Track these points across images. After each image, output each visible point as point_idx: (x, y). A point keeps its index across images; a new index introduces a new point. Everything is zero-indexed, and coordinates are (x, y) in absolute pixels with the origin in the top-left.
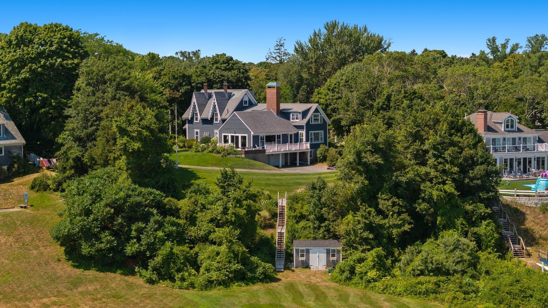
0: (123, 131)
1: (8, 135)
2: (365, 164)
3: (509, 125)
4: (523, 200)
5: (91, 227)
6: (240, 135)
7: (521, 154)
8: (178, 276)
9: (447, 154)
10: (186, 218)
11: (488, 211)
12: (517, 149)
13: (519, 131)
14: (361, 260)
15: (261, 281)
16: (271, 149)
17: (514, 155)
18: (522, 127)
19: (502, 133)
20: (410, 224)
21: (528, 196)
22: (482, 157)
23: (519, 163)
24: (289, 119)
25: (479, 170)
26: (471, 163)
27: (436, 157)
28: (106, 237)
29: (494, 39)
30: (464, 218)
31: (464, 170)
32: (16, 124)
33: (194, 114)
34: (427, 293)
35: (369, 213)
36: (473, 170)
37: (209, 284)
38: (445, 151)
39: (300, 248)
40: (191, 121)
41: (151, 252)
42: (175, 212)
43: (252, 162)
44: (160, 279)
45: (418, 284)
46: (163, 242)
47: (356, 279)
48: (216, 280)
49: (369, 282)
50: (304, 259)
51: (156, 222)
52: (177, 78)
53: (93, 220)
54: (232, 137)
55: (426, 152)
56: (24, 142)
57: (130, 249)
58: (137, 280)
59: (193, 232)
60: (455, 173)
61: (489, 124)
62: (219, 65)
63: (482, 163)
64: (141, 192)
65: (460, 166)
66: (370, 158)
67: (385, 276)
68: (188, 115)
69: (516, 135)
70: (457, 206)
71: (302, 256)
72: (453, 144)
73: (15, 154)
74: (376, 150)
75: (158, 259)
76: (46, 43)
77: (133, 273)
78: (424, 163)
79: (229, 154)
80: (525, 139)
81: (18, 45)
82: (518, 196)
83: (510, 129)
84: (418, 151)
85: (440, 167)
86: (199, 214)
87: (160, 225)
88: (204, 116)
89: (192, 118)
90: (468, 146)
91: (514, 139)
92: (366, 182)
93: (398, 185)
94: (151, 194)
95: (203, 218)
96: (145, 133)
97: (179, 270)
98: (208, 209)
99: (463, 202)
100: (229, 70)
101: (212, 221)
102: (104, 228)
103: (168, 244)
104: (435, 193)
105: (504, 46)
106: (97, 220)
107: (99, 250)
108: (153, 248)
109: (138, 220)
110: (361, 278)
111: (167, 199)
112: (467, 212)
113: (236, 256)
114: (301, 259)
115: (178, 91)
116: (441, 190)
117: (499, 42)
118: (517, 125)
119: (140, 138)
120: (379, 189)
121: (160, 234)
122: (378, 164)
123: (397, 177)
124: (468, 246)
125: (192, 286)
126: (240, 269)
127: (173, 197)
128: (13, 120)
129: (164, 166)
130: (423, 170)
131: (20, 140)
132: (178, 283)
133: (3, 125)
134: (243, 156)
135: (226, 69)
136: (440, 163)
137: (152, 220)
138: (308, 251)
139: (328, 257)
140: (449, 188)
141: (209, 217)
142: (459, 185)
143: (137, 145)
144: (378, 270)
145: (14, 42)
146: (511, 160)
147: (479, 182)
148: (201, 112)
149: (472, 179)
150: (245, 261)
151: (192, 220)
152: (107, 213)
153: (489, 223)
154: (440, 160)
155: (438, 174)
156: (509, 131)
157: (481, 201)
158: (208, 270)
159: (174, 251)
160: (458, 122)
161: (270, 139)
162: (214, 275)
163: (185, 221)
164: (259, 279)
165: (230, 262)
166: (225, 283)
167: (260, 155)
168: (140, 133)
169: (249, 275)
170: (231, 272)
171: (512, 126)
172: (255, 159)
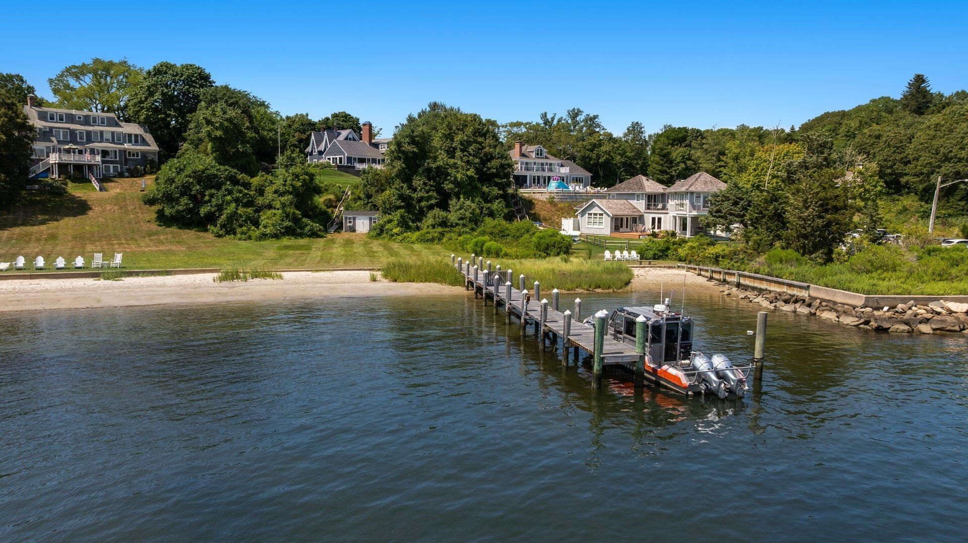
0: (208, 122)
1: (144, 142)
2: (403, 152)
3: (539, 154)
4: (537, 196)
5: (172, 193)
6: (338, 157)
7: (547, 174)
8: (239, 230)
9: (471, 149)
10: (256, 191)
11: (500, 192)
12: (543, 170)
13: (546, 158)
14: (390, 221)
15: (310, 236)
16: (359, 166)
17: (540, 174)
18: (548, 156)
19: (533, 159)
20: (436, 199)
21: (542, 193)
22: (499, 154)
23: (545, 180)
24: (378, 148)
25: (495, 163)
26: (489, 158)
27: (462, 151)
28: (184, 200)
29: (546, 113)
30: (482, 197)
31: (484, 162)
32: (154, 137)
33: (313, 147)
34: (432, 240)
35: (402, 187)
36: (491, 162)
37: (264, 237)
38: (469, 146)
39: (349, 216)
40: (311, 154)
41: (219, 212)
42: (247, 185)
43: (342, 173)
44: (226, 234)
45: (427, 233)
46: (229, 203)
47: (384, 235)
48: (269, 234)
49: (392, 235)
50: (351, 224)
51: (227, 190)
52: (304, 125)
53: (175, 188)
54: (333, 158)
55: (455, 149)
56: (158, 149)
57: (203, 211)
58: (209, 236)
59: (260, 201)
60: (476, 164)
61: (523, 151)
62: (339, 118)
63: (498, 158)
64: (220, 169)
65: (481, 158)
66: (407, 148)
67: (406, 232)
68: (309, 149)
69: (544, 161)
70: (477, 188)
71: (350, 222)
72: (476, 142)
73: (150, 158)
74: (413, 142)
75: (224, 217)
76: (177, 75)
77: (206, 230)
78: (453, 157)
79: (325, 167)
80: (551, 164)
81: (155, 75)
82: (534, 193)
83: (539, 156)
84: (450, 148)
85: (465, 159)
86: (268, 188)
87: (230, 192)
88: (319, 149)
89: (312, 151)
90: (490, 146)
91: (542, 164)
92: (403, 165)
93: (429, 170)
94: (227, 170)
95: (269, 190)
96: (226, 124)
97: (241, 226)
98: (274, 184)
99: (482, 186)
100: (346, 122)
101: (276, 192)
102: (182, 194)
103: (234, 205)
104: (459, 176)
105: (553, 119)
106: (178, 188)
107: (178, 211)
108: (220, 208)
109: (212, 188)
110: (387, 233)
111: (241, 176)
112: (484, 193)
113: (288, 216)
114: (348, 224)
115: (305, 134)
116: (464, 175)
117: (549, 117)
118: (545, 154)
119: (222, 126)
120: (415, 173)
121: (229, 198)
122: (414, 152)
123: (428, 163)
124: (471, 207)
125: (250, 238)
126: (291, 226)
127: (246, 173)
128: (152, 133)
129: (241, 150)
130: (452, 161)
131: (154, 147)
132: (239, 236)
133: (141, 135)
134: (336, 169)
135: (343, 121)
136: (464, 156)
137: (223, 188)
138: (354, 219)
139: (370, 223)
140: (471, 172)
141: (274, 189)
142: (478, 171)
143: (219, 133)
144: (402, 227)
145: (152, 73)
146: (539, 177)
147: (495, 171)
148: (318, 146)
149: (489, 169)
150: (296, 220)
151: (261, 192)
152: (186, 182)
153: (500, 202)
154: (466, 153)
155: (463, 164)
156: (538, 158)
157: (496, 185)
158: (265, 227)
159: (239, 212)
160: (483, 129)
161: (362, 161)
162: (268, 231)
163: (255, 193)
164: (307, 235)
165: (283, 220)
166: (276, 236)
167: (351, 170)
168: (222, 124)
169: (299, 231)
170: (283, 228)
171: (541, 155)
172: (347, 172)
